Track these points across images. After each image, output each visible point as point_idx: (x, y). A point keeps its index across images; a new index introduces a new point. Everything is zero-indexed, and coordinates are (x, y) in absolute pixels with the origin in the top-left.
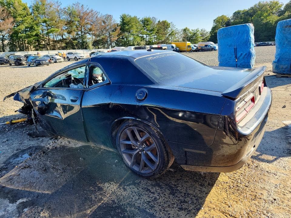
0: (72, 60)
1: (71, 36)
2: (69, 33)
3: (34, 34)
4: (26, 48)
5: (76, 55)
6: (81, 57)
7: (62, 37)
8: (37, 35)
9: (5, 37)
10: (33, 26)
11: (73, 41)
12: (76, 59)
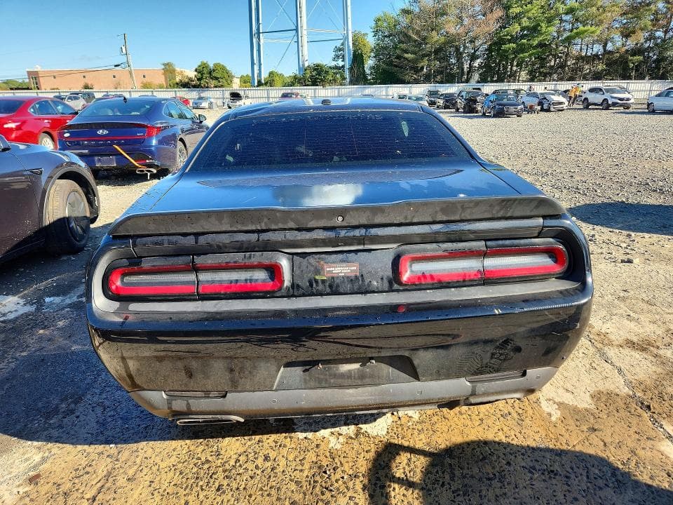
0: (593, 107)
1: (631, 43)
2: (627, 35)
3: (535, 43)
4: (510, 76)
5: (607, 96)
6: (619, 102)
7: (605, 46)
8: (541, 45)
9: (478, 53)
10: (539, 25)
11: (630, 58)
12: (605, 105)
